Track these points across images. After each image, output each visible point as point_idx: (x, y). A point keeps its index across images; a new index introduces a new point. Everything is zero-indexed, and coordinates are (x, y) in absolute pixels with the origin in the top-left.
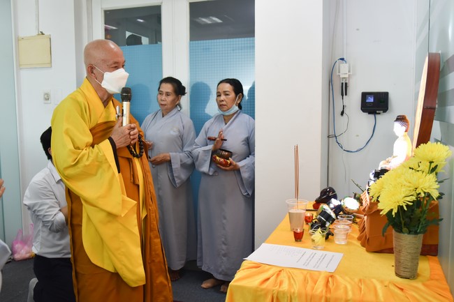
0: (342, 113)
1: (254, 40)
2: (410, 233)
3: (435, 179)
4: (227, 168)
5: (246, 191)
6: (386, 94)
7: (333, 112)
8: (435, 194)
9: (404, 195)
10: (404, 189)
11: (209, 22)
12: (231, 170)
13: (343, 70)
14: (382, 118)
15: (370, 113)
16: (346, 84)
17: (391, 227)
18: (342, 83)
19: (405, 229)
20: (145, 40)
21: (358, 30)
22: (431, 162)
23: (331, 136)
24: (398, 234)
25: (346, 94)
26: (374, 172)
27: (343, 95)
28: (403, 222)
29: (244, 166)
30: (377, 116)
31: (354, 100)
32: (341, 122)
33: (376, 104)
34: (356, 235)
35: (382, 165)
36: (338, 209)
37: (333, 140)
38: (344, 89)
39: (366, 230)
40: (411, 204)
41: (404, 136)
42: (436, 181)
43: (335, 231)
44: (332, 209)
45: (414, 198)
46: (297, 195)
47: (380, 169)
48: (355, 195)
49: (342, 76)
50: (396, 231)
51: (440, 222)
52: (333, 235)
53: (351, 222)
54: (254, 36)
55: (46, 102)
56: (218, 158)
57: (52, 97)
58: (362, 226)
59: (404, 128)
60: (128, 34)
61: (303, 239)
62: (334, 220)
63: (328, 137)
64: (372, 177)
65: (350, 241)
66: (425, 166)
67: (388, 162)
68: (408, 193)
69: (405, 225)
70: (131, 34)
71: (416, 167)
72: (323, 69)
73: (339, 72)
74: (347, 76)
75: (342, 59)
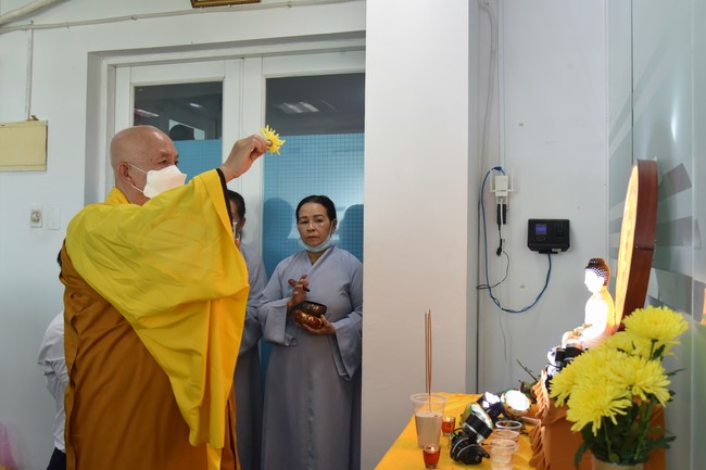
0: (499, 252)
1: (363, 138)
2: (621, 462)
3: (661, 370)
4: (318, 331)
5: (345, 371)
6: (566, 223)
7: (485, 250)
8: (663, 396)
9: (611, 398)
10: (610, 388)
11: (299, 111)
12: (323, 334)
13: (500, 185)
14: (561, 261)
15: (541, 252)
16: (504, 206)
17: (589, 451)
18: (499, 205)
19: (612, 456)
20: (199, 134)
21: (521, 125)
22: (654, 341)
23: (482, 287)
24: (602, 463)
25: (504, 223)
26: (554, 350)
27: (499, 224)
28: (609, 443)
29: (342, 328)
30: (553, 256)
31: (516, 231)
32: (497, 265)
33: (550, 237)
34: (527, 456)
35: (566, 341)
36: (496, 411)
37: (484, 293)
38: (502, 214)
39: (544, 449)
40: (625, 413)
41: (602, 292)
42: (664, 374)
43: (493, 450)
44: (485, 410)
45: (628, 403)
46: (429, 389)
47: (564, 347)
48: (523, 384)
49: (498, 194)
50: (598, 458)
51: (670, 444)
52: (489, 457)
53: (517, 433)
54: (363, 132)
55: (35, 224)
56: (304, 315)
57: (44, 216)
58: (536, 439)
59: (602, 280)
60: (172, 124)
61: (439, 465)
62: (490, 431)
63: (478, 288)
64: (552, 359)
65: (518, 467)
66: (644, 347)
67: (578, 335)
68: (618, 394)
69: (612, 447)
70: (177, 123)
71: (628, 347)
72: (469, 182)
73: (494, 188)
74: (505, 194)
75: (499, 169)
